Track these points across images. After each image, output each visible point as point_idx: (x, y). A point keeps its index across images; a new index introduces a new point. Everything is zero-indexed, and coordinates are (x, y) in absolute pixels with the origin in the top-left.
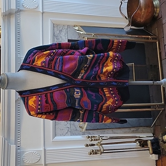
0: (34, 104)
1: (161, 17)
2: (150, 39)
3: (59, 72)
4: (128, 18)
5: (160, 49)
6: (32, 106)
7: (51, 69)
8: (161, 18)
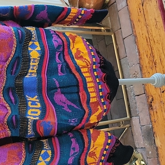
1: (115, 1)
2: (103, 31)
4: (70, 4)
5: (116, 44)
8: (114, 3)
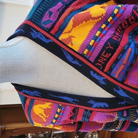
0: (44, 115)
3: (117, 83)
6: (40, 115)
7: (102, 70)
